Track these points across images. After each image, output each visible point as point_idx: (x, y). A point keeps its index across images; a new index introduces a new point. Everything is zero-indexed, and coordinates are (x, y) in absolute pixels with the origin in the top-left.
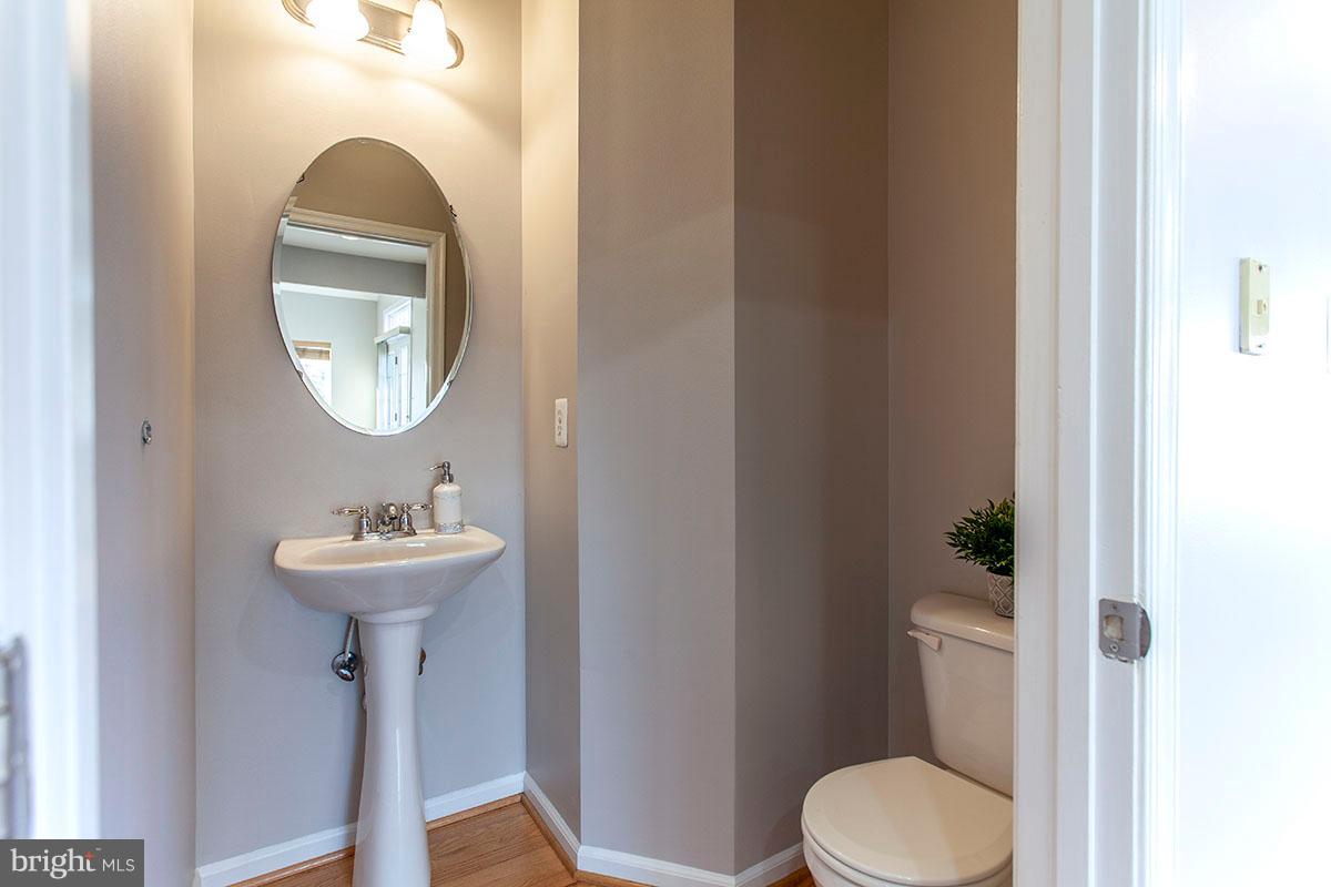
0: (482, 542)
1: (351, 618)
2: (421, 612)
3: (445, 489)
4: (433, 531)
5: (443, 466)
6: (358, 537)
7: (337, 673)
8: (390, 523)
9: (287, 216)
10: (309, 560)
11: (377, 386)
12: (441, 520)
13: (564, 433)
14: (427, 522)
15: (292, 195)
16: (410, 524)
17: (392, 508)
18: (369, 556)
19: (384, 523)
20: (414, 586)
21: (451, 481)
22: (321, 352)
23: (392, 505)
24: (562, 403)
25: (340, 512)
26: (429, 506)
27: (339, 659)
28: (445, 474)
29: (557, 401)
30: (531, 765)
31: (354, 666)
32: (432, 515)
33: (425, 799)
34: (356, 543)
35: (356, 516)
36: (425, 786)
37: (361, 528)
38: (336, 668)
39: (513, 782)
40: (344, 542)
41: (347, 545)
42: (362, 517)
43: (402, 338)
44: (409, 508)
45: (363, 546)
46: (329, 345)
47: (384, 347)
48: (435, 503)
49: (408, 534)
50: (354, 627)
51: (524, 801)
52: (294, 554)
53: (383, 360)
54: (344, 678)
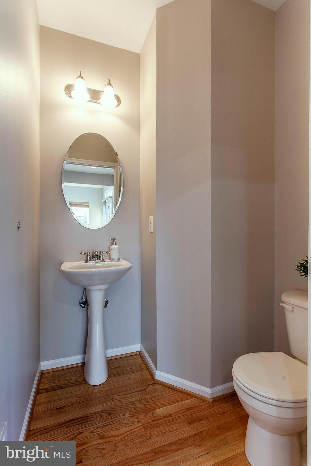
0: (125, 264)
1: (85, 288)
2: (104, 287)
3: (114, 247)
4: (110, 261)
5: (113, 239)
6: (86, 262)
7: (80, 305)
8: (96, 257)
9: (65, 161)
10: (71, 268)
11: (103, 216)
12: (112, 257)
13: (152, 228)
14: (108, 258)
15: (67, 154)
16: (102, 258)
17: (96, 252)
18: (90, 267)
19: (94, 257)
20: (103, 277)
21: (116, 244)
22: (86, 205)
23: (96, 251)
24: (151, 217)
25: (81, 254)
26: (109, 253)
27: (81, 301)
28: (114, 242)
29: (150, 217)
30: (142, 342)
31: (85, 304)
32: (110, 256)
33: (106, 350)
34: (86, 263)
35: (86, 255)
36: (106, 346)
37: (87, 259)
38: (80, 303)
39: (136, 347)
40: (83, 263)
41: (83, 264)
42: (88, 255)
43: (110, 200)
44: (102, 253)
45: (88, 265)
46: (88, 203)
47: (105, 203)
48: (111, 252)
49: (102, 261)
50: (85, 291)
51: (140, 354)
52: (67, 266)
53: (104, 207)
54: (83, 307)
